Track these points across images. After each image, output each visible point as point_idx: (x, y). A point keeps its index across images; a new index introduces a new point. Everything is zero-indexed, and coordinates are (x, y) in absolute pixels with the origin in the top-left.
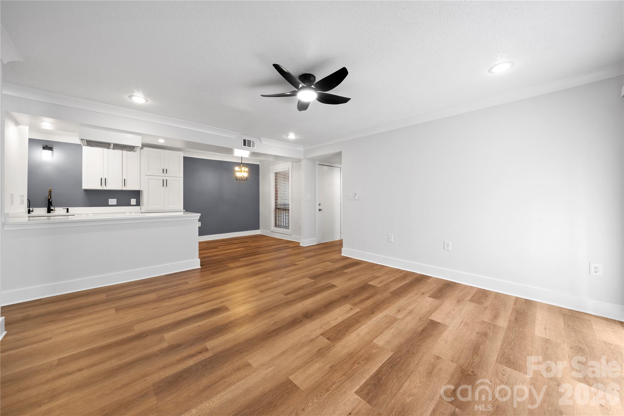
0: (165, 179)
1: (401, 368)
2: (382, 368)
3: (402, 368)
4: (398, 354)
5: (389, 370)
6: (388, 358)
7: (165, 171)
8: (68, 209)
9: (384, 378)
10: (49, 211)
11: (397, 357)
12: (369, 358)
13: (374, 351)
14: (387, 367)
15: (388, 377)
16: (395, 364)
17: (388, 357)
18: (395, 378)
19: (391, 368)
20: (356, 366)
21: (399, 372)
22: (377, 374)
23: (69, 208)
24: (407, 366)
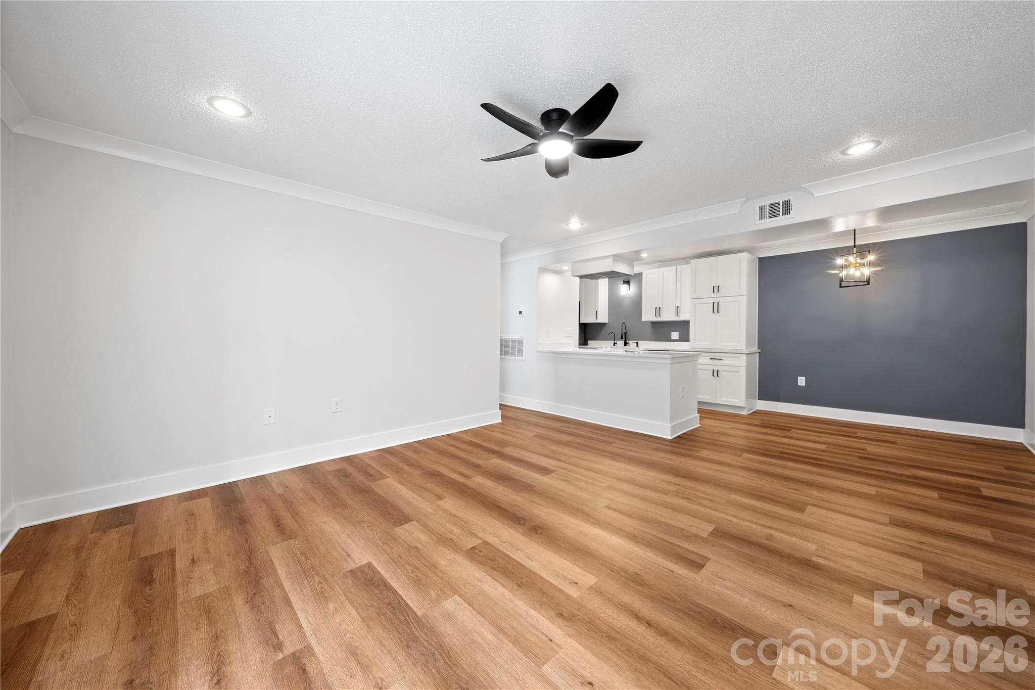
0: (716, 300)
1: (383, 615)
2: (395, 593)
3: (382, 617)
4: (413, 622)
5: (386, 601)
6: (410, 604)
7: (716, 289)
8: (637, 343)
9: (376, 591)
10: (626, 344)
11: (409, 617)
12: (418, 583)
13: (432, 593)
14: (392, 599)
15: (376, 596)
16: (394, 609)
17: (412, 606)
18: (370, 603)
19: (390, 604)
20: (409, 568)
21: (378, 611)
22: (386, 585)
23: (639, 342)
24: (384, 625)
